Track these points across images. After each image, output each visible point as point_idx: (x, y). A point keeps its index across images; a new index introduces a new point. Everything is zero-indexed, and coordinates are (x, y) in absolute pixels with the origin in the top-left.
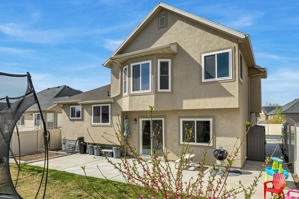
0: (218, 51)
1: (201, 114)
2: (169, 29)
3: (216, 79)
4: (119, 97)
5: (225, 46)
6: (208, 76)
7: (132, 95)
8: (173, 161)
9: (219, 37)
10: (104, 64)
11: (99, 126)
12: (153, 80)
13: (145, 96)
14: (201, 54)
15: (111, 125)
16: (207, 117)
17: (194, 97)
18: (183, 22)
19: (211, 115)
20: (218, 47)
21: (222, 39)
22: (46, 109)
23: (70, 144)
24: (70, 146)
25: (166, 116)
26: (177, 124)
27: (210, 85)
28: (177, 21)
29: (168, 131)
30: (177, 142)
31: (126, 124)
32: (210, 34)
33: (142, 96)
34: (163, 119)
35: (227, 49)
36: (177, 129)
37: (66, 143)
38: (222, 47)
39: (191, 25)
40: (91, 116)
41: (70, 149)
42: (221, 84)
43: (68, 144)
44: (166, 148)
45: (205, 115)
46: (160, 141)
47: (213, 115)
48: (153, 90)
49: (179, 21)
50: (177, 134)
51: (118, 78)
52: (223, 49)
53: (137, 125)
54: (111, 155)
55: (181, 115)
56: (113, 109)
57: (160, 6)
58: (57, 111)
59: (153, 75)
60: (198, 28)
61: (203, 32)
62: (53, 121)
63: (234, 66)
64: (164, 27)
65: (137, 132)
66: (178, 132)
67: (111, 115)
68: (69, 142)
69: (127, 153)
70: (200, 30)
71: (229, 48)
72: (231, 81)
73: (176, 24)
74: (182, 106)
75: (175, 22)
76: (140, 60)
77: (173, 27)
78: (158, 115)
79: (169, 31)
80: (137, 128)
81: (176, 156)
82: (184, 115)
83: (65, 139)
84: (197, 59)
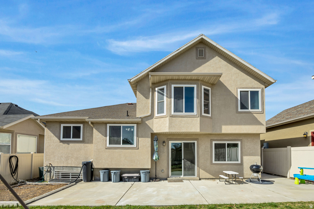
0: (251, 88)
1: (231, 138)
2: (207, 61)
3: (250, 110)
4: (149, 118)
5: (256, 86)
6: (243, 107)
7: (173, 116)
8: (205, 178)
9: (251, 78)
10: (130, 80)
11: (119, 148)
12: (198, 104)
13: (189, 118)
14: (237, 89)
15: (136, 147)
16: (236, 140)
17: (231, 124)
18: (221, 59)
19: (239, 139)
20: (250, 86)
21: (253, 80)
22: (2, 127)
23: (59, 172)
24: (59, 174)
25: (198, 139)
26: (209, 146)
27: (244, 114)
28: (215, 57)
29: (200, 153)
30: (209, 162)
31: (157, 146)
32: (244, 74)
33: (186, 118)
34: (196, 142)
35: (257, 88)
36: (210, 151)
37: (52, 171)
38: (254, 87)
39: (228, 63)
40: (106, 136)
41: (59, 177)
42: (254, 114)
43: (55, 172)
44: (198, 168)
45: (234, 139)
46: (193, 162)
47: (241, 139)
48: (198, 113)
49: (217, 57)
50: (210, 155)
51: (147, 98)
52: (254, 88)
53: (166, 147)
54: (138, 180)
55: (213, 139)
56: (139, 130)
57: (202, 38)
58: (17, 132)
59: (198, 100)
60: (234, 67)
61: (238, 71)
62: (10, 144)
63: (262, 102)
64: (203, 58)
65: (166, 154)
66: (210, 153)
67: (137, 136)
68: (58, 169)
69: (156, 175)
70: (236, 69)
71: (259, 88)
72: (260, 113)
73: (214, 59)
74: (221, 130)
75: (213, 57)
76: (183, 83)
77: (212, 61)
78: (190, 138)
79: (208, 63)
80: (166, 150)
81: (208, 174)
82: (216, 138)
83: (50, 166)
84: (234, 92)
